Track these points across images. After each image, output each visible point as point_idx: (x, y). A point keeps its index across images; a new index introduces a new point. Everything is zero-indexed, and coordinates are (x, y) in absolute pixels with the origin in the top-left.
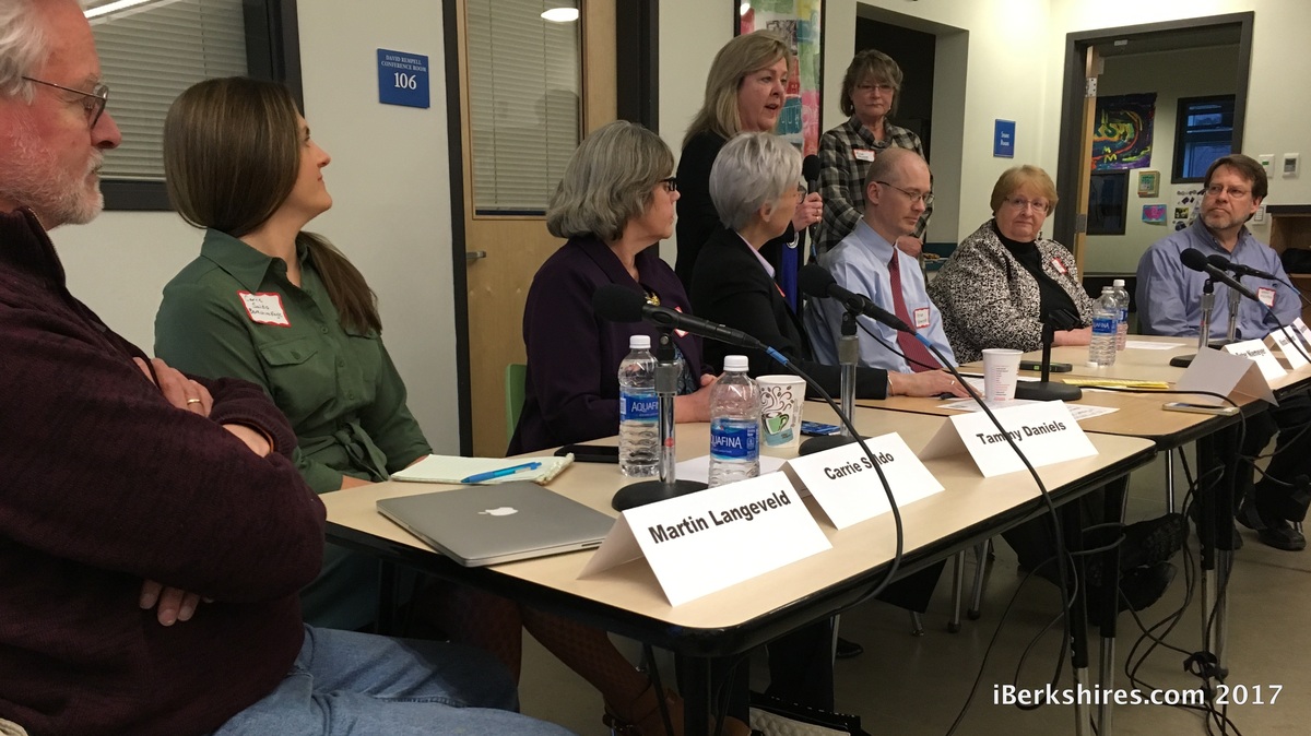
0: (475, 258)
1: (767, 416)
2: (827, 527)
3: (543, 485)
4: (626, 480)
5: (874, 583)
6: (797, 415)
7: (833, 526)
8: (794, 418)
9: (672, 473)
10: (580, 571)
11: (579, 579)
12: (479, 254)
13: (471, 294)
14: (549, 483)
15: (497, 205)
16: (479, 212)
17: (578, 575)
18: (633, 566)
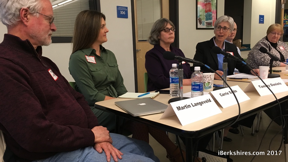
0: (138, 51)
1: (205, 82)
2: (220, 108)
3: (152, 98)
4: (171, 97)
5: (233, 121)
6: (212, 82)
7: (222, 107)
8: (212, 83)
9: (182, 96)
10: (160, 117)
11: (160, 119)
12: (139, 50)
13: (137, 59)
14: (154, 98)
15: (143, 39)
16: (139, 41)
17: (160, 118)
18: (173, 116)
